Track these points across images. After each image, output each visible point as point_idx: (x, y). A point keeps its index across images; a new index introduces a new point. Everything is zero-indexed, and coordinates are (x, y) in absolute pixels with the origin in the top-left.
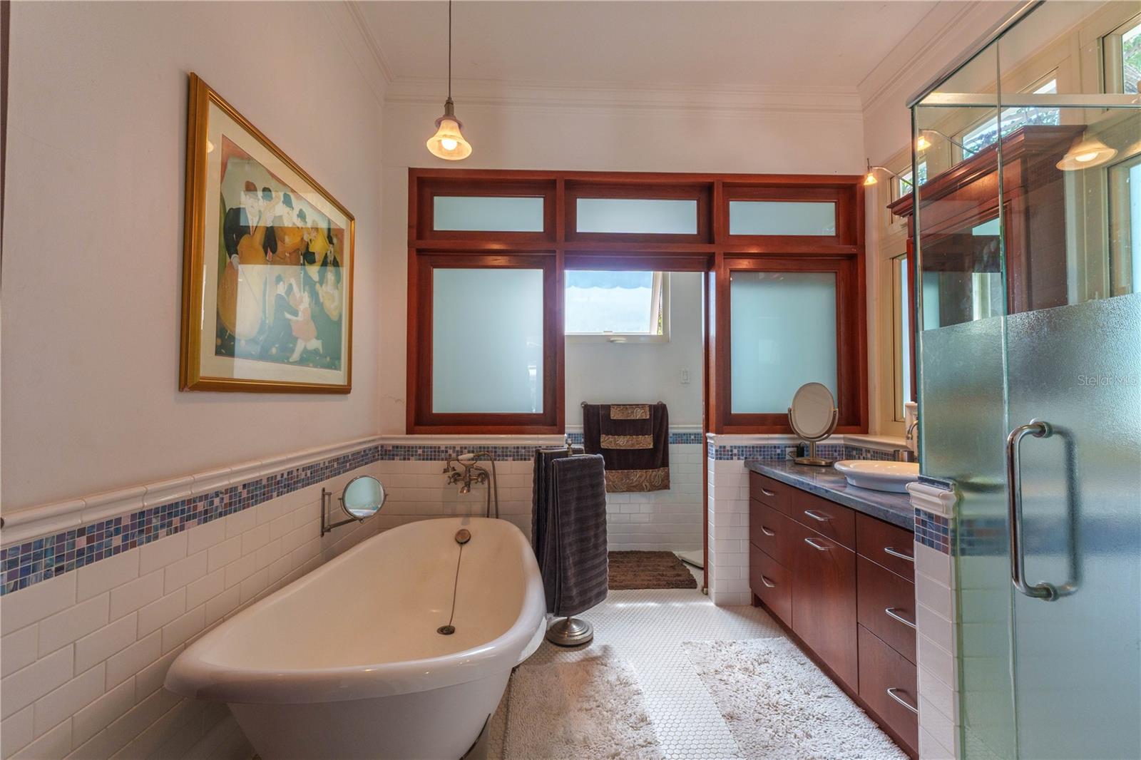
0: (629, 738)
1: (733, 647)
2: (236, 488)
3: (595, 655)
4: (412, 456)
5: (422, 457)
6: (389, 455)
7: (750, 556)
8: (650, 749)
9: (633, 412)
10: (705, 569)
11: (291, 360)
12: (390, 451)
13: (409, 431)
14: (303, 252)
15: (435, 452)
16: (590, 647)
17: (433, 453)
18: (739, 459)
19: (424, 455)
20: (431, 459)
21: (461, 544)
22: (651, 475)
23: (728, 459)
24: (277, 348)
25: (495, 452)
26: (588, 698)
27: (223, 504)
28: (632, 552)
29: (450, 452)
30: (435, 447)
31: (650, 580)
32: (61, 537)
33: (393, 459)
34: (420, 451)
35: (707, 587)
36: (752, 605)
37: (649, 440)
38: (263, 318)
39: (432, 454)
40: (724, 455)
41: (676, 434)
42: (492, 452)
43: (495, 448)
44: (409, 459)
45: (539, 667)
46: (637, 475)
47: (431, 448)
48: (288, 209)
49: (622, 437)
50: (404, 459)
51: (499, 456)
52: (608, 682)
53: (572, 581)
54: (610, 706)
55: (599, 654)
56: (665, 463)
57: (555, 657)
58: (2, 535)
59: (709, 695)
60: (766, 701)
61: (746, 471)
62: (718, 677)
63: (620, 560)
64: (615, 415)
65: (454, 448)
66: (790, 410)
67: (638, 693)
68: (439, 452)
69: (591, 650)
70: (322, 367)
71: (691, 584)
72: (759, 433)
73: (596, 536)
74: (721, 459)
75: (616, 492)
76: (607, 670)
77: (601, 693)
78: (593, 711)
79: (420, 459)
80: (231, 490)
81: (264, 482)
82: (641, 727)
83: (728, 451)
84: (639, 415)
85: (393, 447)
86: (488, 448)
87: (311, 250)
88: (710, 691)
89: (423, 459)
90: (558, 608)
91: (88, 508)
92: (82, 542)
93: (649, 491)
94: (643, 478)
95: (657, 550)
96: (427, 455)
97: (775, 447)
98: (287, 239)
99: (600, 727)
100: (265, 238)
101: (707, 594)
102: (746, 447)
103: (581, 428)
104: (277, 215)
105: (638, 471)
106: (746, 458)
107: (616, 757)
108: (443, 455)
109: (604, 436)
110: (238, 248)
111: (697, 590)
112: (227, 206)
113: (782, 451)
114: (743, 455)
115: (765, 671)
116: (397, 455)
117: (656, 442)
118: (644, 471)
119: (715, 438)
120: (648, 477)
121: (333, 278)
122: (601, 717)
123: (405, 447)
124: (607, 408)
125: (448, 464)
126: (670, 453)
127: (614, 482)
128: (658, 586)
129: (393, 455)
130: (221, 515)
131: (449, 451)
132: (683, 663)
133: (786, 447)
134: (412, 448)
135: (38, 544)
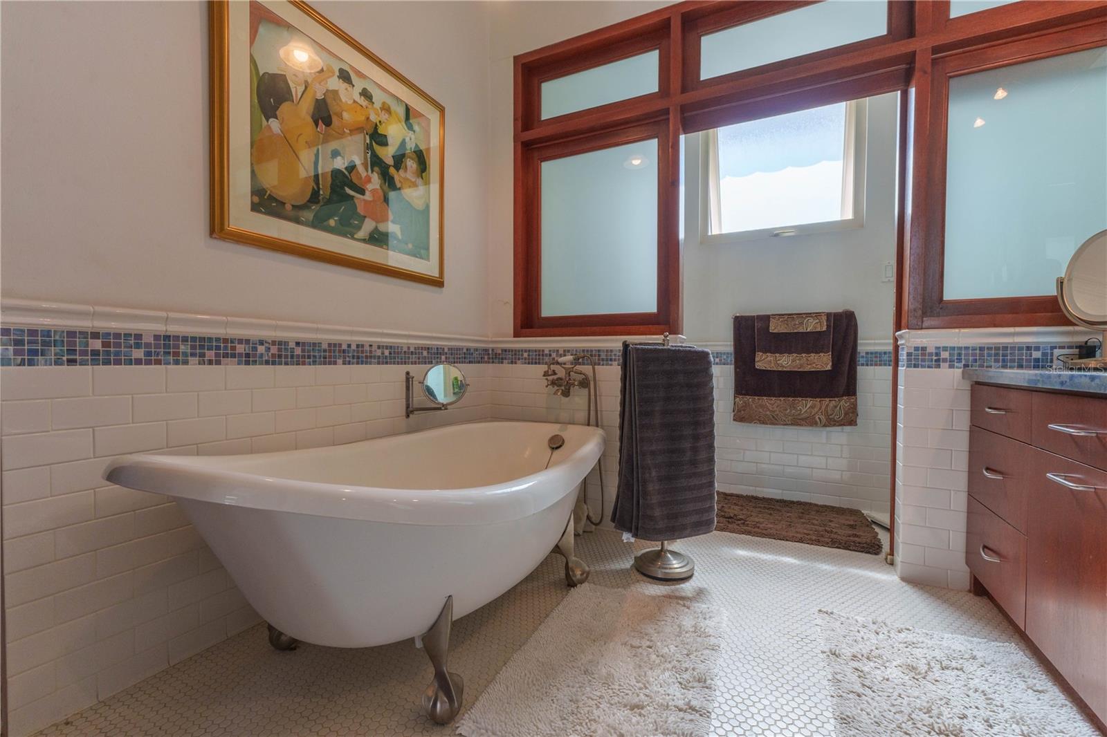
0: (669, 695)
1: (903, 635)
2: (286, 343)
3: (684, 594)
4: (519, 359)
5: (527, 361)
6: (499, 358)
7: (968, 518)
8: (688, 717)
9: (802, 323)
10: (891, 530)
11: (355, 236)
12: (499, 354)
13: (516, 335)
14: (370, 132)
15: (539, 355)
16: (682, 585)
17: (538, 357)
18: (951, 367)
19: (529, 359)
20: (536, 363)
21: (553, 449)
22: (827, 405)
23: (929, 367)
24: (335, 221)
25: (599, 356)
26: (642, 635)
27: (270, 354)
28: (799, 503)
29: (554, 355)
30: (539, 351)
31: (808, 534)
32: (72, 334)
33: (502, 363)
34: (526, 355)
35: (893, 555)
36: (970, 591)
37: (825, 359)
38: (315, 188)
39: (536, 357)
40: (923, 360)
41: (872, 353)
42: (595, 356)
43: (599, 351)
44: (516, 363)
45: (606, 589)
46: (806, 405)
47: (536, 351)
48: (346, 85)
49: (786, 355)
50: (512, 363)
51: (603, 360)
52: (680, 626)
53: (655, 499)
54: (666, 650)
55: (691, 595)
56: (850, 389)
57: (633, 585)
58: (2, 314)
59: (827, 683)
60: (928, 721)
61: (967, 386)
62: (856, 664)
63: (779, 508)
64: (775, 327)
65: (558, 351)
66: (1061, 283)
67: (714, 648)
68: (543, 355)
69: (682, 588)
70: (400, 252)
71: (872, 548)
72: (995, 326)
73: (695, 450)
74: (916, 366)
75: (776, 424)
76: (687, 613)
77: (662, 634)
78: (640, 650)
79: (525, 363)
80: (281, 344)
81: (325, 346)
82: (693, 688)
83: (930, 354)
84: (811, 326)
85: (502, 350)
86: (592, 351)
87: (380, 131)
88: (830, 677)
89: (529, 363)
90: (637, 529)
91: (94, 315)
92: (97, 344)
93: (825, 426)
94: (816, 410)
95: (838, 506)
96: (532, 359)
97: (1029, 348)
98: (345, 115)
99: (638, 669)
100: (314, 109)
101: (892, 564)
102: (967, 348)
103: (730, 345)
104: (330, 89)
105: (809, 399)
106: (966, 366)
107: (636, 710)
108: (547, 359)
109: (761, 354)
110: (277, 113)
111: (880, 556)
112: (260, 70)
113: (1044, 354)
114: (959, 360)
115: (951, 680)
116: (506, 359)
117: (837, 362)
118: (818, 400)
119: (907, 336)
120: (823, 407)
121: (415, 166)
122: (646, 659)
123: (512, 351)
124: (766, 319)
125: (549, 368)
126: (858, 377)
127: (774, 412)
128: (818, 542)
129: (502, 359)
130: (267, 363)
131: (552, 354)
132: (805, 634)
133: (1053, 348)
134: (519, 351)
135: (46, 334)
